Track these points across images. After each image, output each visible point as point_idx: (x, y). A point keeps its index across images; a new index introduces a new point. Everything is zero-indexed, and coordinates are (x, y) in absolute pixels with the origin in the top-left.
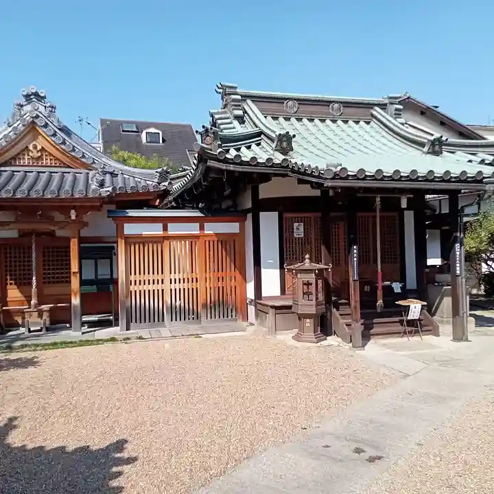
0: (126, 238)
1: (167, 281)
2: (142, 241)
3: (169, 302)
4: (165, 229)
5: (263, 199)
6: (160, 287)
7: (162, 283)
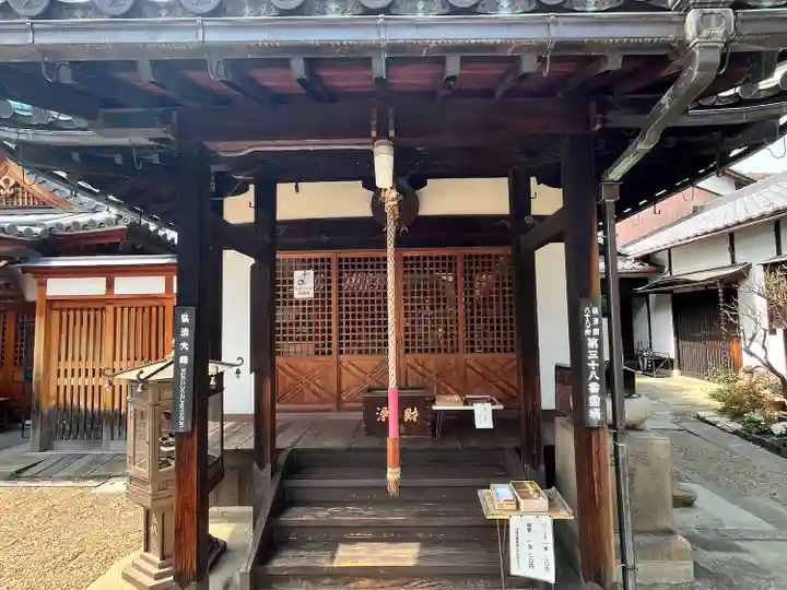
0: (48, 301)
4: (110, 285)
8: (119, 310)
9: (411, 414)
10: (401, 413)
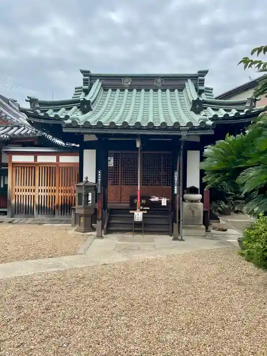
0: (13, 164)
1: (37, 190)
2: (23, 165)
3: (37, 203)
4: (36, 159)
5: (86, 141)
6: (32, 194)
7: (34, 191)
8: (41, 168)
9: (144, 201)
10: (141, 201)
